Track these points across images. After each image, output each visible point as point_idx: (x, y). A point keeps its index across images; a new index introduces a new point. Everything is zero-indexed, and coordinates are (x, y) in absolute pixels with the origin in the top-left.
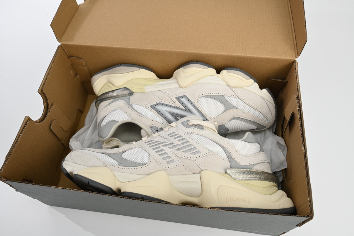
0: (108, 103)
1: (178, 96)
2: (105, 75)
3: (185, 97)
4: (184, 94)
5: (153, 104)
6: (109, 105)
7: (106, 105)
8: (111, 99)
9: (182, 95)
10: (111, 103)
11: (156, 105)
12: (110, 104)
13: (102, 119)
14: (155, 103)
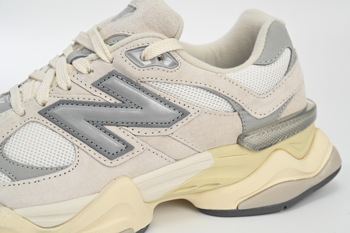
0: (288, 107)
1: (130, 153)
2: (314, 177)
3: (112, 156)
4: (115, 162)
5: (184, 120)
6: (286, 101)
7: (292, 102)
8: (284, 117)
9: (120, 158)
10: (282, 109)
11: (178, 119)
12: (284, 105)
13: (292, 66)
14: (180, 123)
